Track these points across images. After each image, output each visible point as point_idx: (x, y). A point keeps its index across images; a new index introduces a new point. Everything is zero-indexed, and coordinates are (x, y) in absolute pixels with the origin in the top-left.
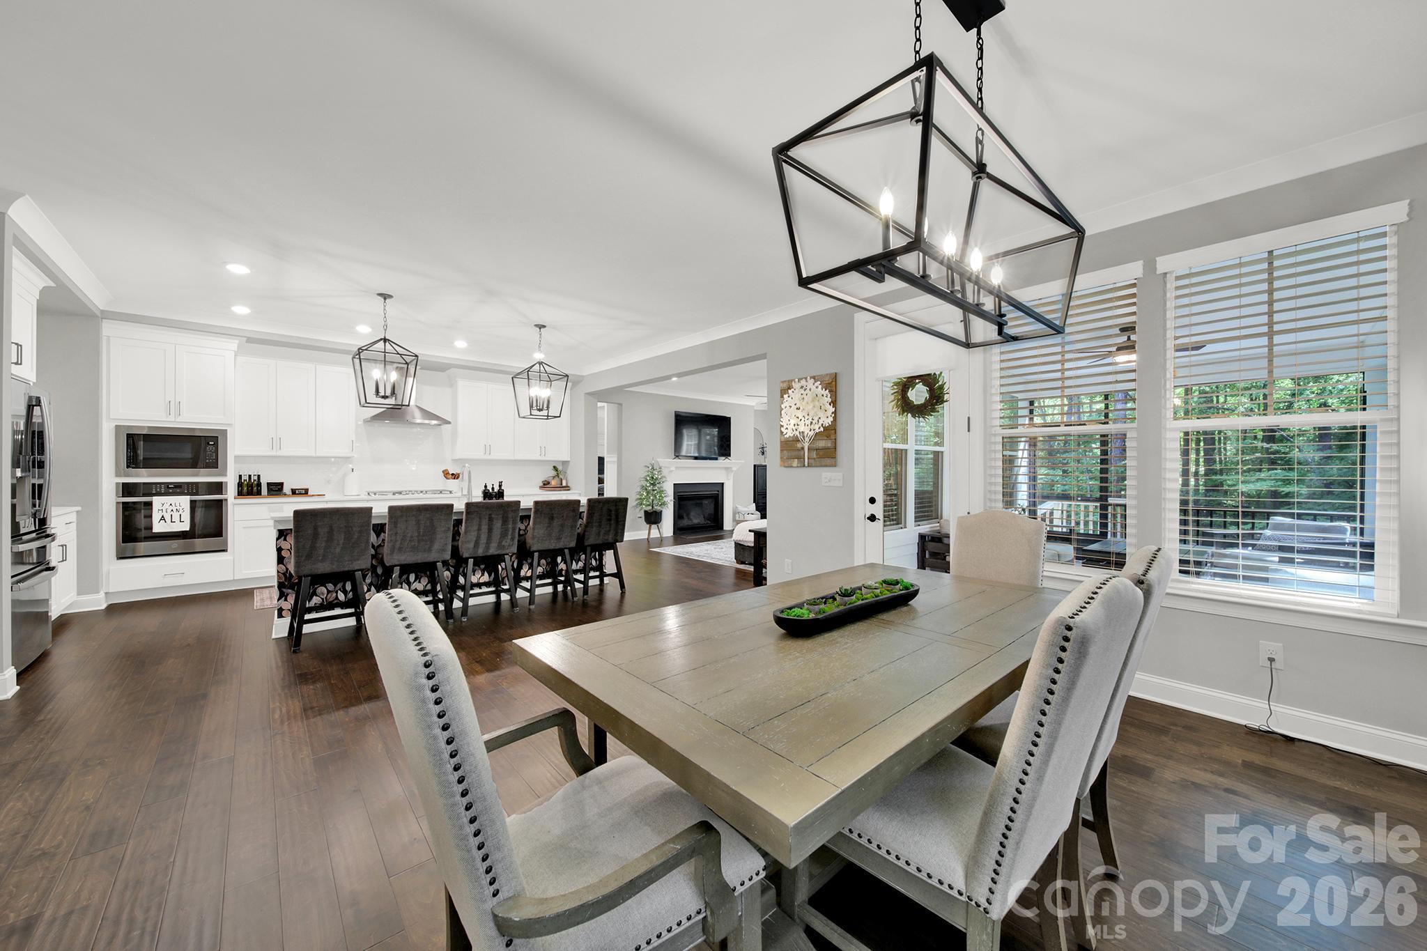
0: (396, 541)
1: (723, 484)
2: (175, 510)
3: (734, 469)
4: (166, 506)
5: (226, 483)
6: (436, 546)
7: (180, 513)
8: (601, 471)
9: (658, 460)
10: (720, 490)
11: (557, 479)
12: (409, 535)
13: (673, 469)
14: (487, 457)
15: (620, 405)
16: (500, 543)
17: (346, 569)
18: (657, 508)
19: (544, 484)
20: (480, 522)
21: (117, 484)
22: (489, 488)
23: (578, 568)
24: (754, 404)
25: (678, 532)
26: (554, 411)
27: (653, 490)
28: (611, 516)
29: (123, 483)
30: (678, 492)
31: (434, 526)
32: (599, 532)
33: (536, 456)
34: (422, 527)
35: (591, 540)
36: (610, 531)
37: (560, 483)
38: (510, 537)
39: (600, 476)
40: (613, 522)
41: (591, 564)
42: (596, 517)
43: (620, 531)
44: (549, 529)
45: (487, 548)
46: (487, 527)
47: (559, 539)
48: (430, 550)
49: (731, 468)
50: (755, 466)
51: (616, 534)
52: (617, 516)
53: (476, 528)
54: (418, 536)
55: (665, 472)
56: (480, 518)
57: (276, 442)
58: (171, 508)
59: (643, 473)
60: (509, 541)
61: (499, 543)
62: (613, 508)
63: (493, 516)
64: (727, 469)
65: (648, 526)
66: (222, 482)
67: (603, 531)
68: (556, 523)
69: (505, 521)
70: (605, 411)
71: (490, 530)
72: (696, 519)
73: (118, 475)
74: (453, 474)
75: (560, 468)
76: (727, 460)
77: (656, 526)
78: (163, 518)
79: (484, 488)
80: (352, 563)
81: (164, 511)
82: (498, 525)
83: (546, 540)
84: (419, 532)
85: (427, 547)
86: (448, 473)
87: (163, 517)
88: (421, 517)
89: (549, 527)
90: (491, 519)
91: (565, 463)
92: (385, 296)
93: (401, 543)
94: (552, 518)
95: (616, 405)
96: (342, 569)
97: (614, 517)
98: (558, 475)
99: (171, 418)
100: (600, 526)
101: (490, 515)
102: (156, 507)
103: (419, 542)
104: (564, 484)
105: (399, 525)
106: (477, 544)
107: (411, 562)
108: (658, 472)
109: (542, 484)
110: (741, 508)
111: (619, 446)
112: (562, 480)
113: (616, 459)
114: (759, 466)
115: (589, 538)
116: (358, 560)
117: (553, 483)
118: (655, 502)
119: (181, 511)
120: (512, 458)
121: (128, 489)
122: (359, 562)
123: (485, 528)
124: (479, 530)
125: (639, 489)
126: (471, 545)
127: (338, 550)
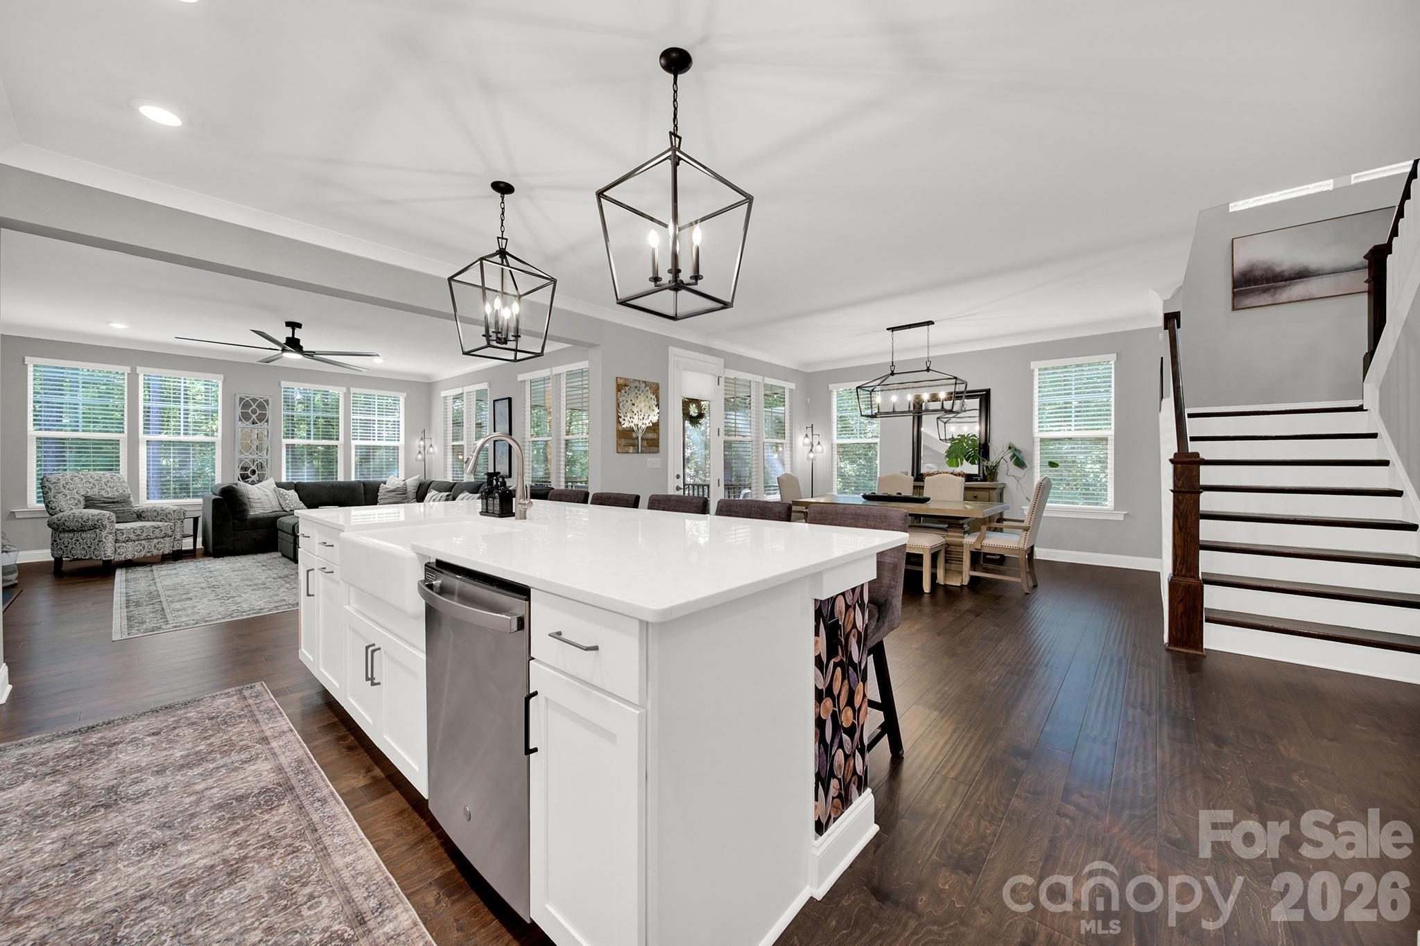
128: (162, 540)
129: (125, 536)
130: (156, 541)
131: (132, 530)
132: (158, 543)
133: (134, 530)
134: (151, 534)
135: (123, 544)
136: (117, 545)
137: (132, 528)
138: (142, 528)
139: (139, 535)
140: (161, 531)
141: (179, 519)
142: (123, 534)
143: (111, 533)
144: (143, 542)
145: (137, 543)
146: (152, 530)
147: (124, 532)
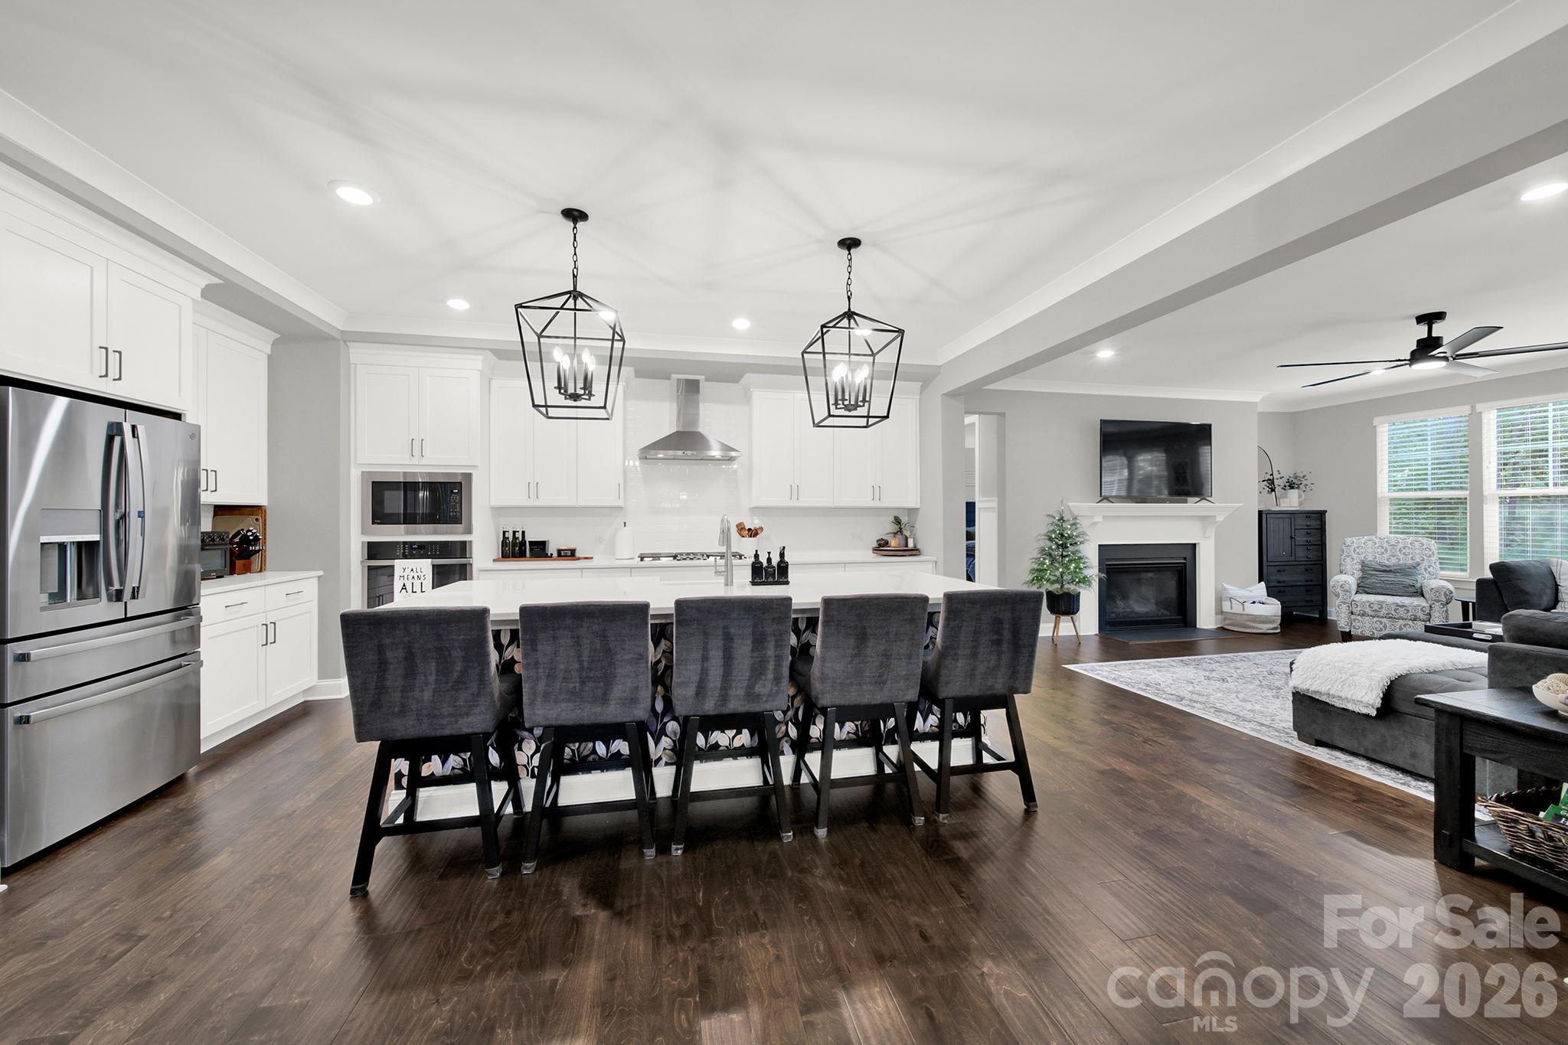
0: (538, 679)
1: (1195, 545)
2: (416, 577)
3: (1220, 518)
4: (408, 571)
5: (471, 542)
6: (618, 691)
7: (422, 580)
8: (971, 521)
9: (1070, 504)
10: (1188, 555)
11: (899, 536)
12: (562, 667)
13: (1098, 519)
14: (794, 503)
15: (1003, 415)
16: (750, 688)
17: (447, 732)
18: (1071, 588)
19: (880, 545)
20: (706, 643)
21: (363, 543)
22: (763, 559)
23: (927, 729)
24: (1257, 399)
25: (1108, 627)
26: (878, 407)
27: (1063, 556)
28: (1001, 635)
29: (368, 542)
30: (1108, 560)
31: (609, 650)
32: (974, 669)
33: (867, 502)
34: (586, 653)
35: (953, 686)
36: (997, 667)
37: (903, 542)
38: (770, 676)
39: (969, 529)
40: (1005, 647)
41: (955, 721)
42: (965, 636)
43: (1022, 669)
44: (857, 660)
45: (724, 698)
46: (720, 653)
47: (879, 682)
48: (604, 699)
49: (1215, 516)
50: (1260, 513)
51: (1014, 675)
52: (1016, 634)
53: (697, 655)
54: (581, 669)
55: (1084, 525)
56: (706, 634)
57: (533, 488)
58: (412, 574)
59: (1043, 527)
60: (769, 685)
61: (748, 687)
62: (1006, 616)
63: (733, 631)
64: (1203, 518)
65: (1054, 616)
66: (465, 542)
67: (981, 669)
68: (873, 649)
69: (759, 642)
70: (977, 430)
71: (728, 660)
72: (1141, 603)
73: (363, 532)
74: (749, 530)
75: (904, 519)
76: (1204, 503)
77: (1068, 618)
78: (404, 587)
79: (753, 560)
80: (456, 722)
81: (406, 577)
82: (743, 650)
83: (851, 684)
84: (581, 662)
85: (599, 692)
86: (743, 528)
87: (404, 585)
88: (583, 631)
89: (856, 655)
90: (728, 638)
91: (912, 512)
92: (575, 216)
93: (547, 685)
94: (862, 638)
95: (995, 416)
96: (439, 733)
97: (1007, 634)
98: (901, 531)
99: (415, 461)
100: (974, 655)
101: (725, 628)
102: (397, 572)
103: (583, 683)
104: (911, 545)
105: (539, 647)
106: (701, 690)
107: (570, 723)
108: (1072, 525)
109: (875, 545)
110: (1233, 590)
111: (1000, 487)
112: (906, 539)
113: (995, 505)
114: (1270, 513)
115: (948, 683)
116: (467, 714)
117: (894, 543)
118: (1067, 577)
119: (422, 578)
120: (831, 505)
121: (374, 550)
122: (470, 719)
123: (716, 656)
124: (705, 658)
125: (1035, 554)
126: (691, 691)
127: (427, 695)
128: (1410, 623)
129: (1359, 609)
130: (1401, 622)
131: (1368, 604)
132: (1405, 625)
133: (1371, 605)
134: (1394, 613)
135: (1359, 618)
136: (1353, 617)
137: (1369, 602)
138: (1381, 604)
139: (1375, 611)
140: (1408, 611)
141: (1437, 601)
142: (1357, 606)
143: (1345, 603)
144: (1384, 620)
145: (1376, 619)
146: (1394, 607)
147: (1358, 604)
